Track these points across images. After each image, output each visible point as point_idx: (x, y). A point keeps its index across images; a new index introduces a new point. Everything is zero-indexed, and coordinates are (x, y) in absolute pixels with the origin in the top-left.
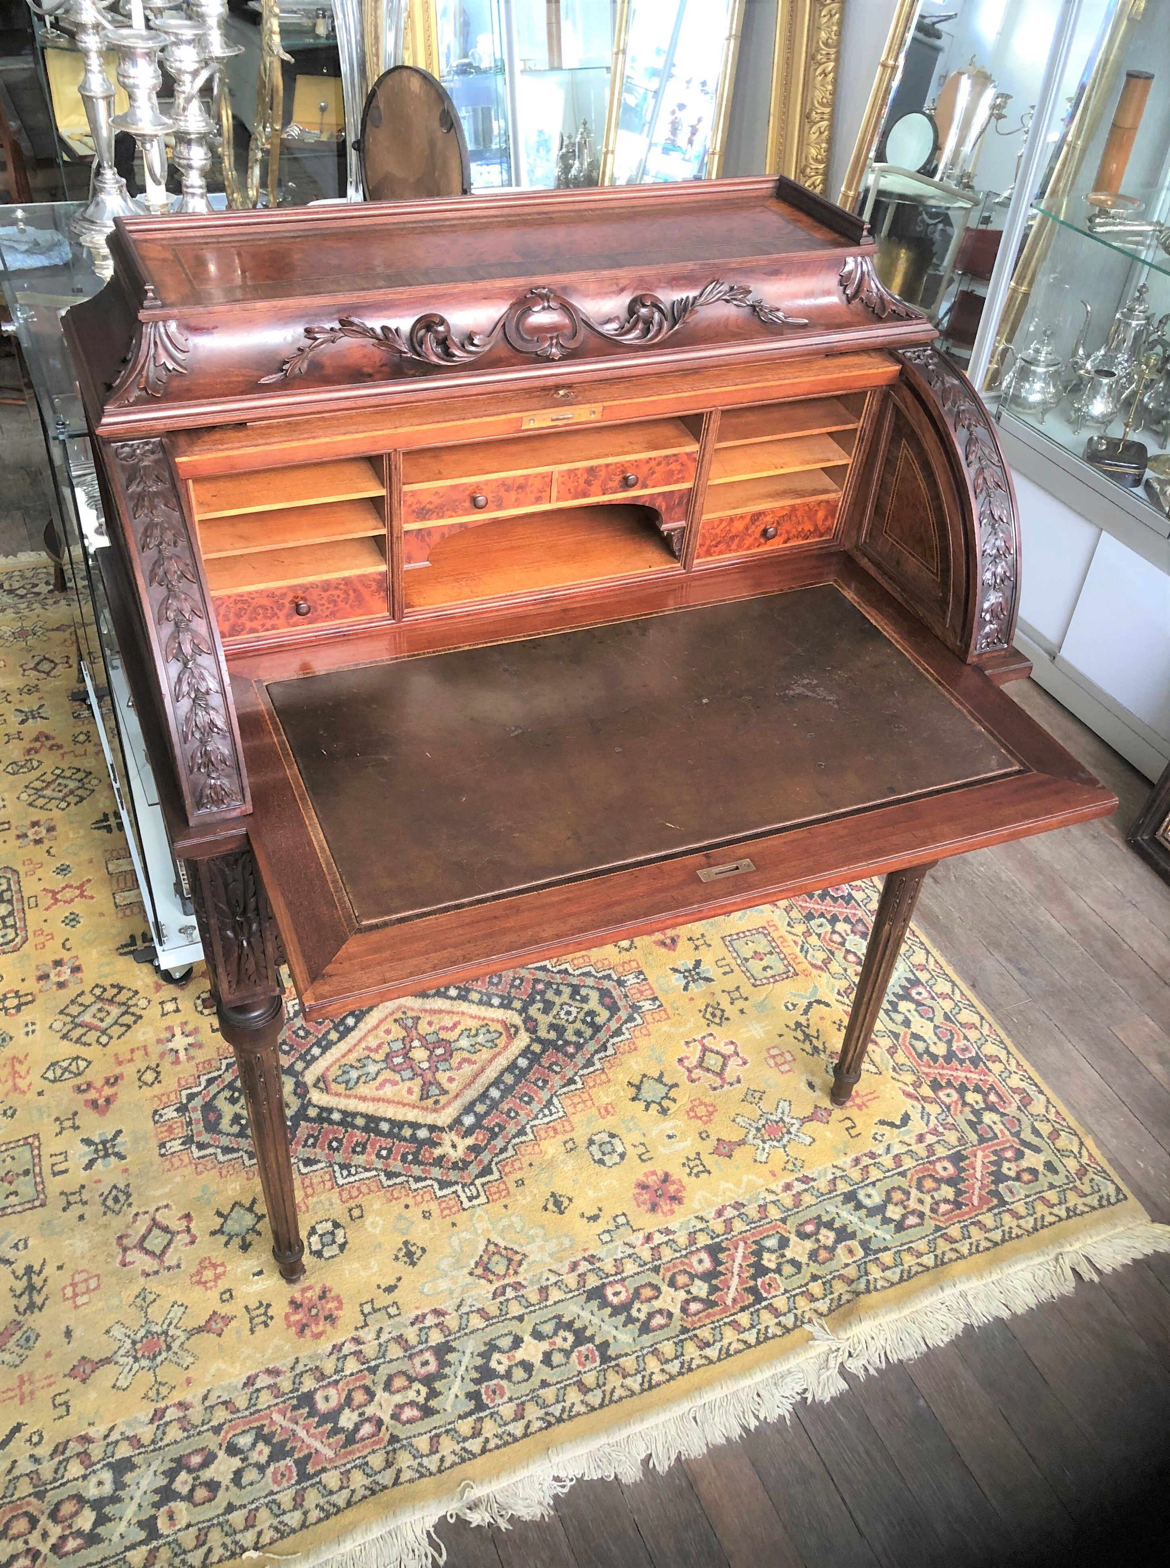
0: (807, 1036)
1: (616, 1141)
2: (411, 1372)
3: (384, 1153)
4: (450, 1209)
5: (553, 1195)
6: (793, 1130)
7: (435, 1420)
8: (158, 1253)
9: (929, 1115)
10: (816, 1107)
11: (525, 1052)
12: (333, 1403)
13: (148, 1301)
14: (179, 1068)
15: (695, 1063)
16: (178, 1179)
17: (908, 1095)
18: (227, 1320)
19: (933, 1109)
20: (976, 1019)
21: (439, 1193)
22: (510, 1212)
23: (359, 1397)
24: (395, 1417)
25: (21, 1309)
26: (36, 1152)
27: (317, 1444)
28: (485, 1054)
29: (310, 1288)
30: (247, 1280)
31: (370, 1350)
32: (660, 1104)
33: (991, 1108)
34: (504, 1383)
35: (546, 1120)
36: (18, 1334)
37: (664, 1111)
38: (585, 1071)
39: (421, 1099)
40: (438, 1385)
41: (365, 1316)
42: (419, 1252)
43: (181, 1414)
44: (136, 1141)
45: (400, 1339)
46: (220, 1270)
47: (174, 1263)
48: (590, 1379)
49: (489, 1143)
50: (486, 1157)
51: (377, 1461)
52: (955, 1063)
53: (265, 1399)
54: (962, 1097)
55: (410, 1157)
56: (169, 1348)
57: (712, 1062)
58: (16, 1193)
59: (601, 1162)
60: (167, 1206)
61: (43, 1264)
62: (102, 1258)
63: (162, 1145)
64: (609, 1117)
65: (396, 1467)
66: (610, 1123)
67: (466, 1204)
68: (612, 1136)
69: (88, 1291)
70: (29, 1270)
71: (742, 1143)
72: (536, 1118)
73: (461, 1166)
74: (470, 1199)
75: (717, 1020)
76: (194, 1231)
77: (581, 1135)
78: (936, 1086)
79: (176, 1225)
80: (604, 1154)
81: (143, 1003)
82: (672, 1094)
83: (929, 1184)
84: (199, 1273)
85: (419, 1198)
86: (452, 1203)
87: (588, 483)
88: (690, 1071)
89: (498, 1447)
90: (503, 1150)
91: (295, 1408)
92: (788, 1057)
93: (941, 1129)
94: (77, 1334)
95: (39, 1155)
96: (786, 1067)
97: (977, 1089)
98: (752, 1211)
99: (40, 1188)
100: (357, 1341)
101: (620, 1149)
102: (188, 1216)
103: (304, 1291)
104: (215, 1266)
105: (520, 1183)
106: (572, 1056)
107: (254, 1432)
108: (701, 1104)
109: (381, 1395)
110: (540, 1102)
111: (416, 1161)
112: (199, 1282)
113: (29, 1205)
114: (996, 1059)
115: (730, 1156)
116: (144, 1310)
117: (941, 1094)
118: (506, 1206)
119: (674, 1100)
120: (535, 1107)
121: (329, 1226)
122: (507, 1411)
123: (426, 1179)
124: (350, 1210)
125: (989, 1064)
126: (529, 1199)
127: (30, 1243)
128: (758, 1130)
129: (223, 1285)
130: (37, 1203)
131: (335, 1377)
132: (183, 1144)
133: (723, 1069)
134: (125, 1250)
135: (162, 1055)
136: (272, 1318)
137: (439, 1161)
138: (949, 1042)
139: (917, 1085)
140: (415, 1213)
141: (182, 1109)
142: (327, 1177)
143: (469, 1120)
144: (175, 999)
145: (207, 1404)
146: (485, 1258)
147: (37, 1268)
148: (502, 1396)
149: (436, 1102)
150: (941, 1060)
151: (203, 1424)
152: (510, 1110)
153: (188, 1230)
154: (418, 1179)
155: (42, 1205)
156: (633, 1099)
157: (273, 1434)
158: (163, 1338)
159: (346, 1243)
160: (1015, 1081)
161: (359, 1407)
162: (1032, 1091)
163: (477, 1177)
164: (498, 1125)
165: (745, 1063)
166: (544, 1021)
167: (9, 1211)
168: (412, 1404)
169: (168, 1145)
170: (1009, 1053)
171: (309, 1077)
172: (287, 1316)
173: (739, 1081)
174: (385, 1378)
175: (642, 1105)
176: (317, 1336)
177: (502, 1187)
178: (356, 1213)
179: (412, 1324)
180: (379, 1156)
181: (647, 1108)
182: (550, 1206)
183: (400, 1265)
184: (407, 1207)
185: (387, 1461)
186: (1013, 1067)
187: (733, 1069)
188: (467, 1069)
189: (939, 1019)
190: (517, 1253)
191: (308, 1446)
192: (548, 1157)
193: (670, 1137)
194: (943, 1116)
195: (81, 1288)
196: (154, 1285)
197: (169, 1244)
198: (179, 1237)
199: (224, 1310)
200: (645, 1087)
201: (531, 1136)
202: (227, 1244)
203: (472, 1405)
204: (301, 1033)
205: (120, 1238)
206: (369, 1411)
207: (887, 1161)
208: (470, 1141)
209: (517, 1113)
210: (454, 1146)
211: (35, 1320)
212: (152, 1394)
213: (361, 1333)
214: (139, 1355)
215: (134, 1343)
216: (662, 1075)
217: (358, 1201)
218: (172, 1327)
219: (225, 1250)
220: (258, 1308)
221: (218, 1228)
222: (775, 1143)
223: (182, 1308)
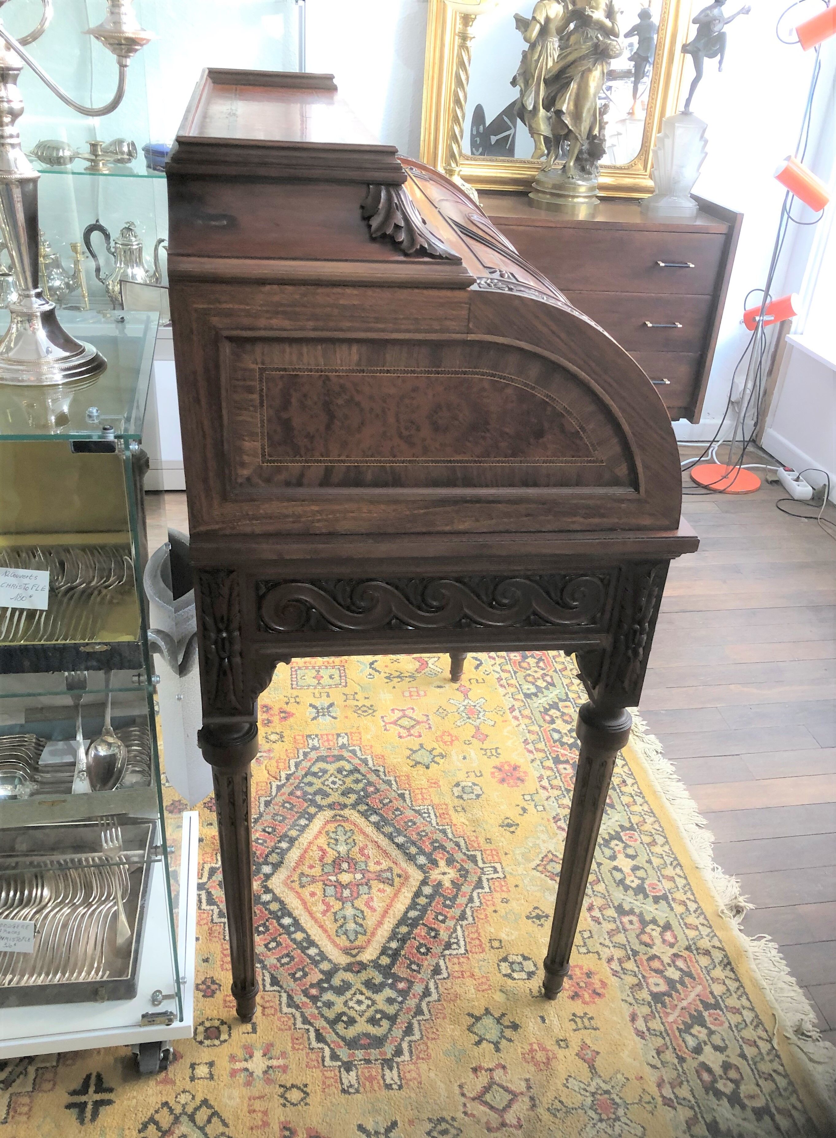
1: (463, 784)
2: (638, 932)
3: (440, 918)
4: (501, 886)
5: (501, 826)
6: (472, 704)
7: (674, 923)
8: (511, 1097)
10: (458, 689)
11: (365, 815)
12: (661, 981)
13: (559, 1106)
14: (293, 1066)
15: (405, 731)
16: (432, 1075)
18: (584, 1046)
21: (486, 890)
22: (511, 852)
23: (656, 964)
24: (672, 946)
27: (692, 995)
28: (360, 838)
30: (548, 1028)
31: (618, 953)
32: (435, 756)
34: (647, 882)
35: (433, 817)
37: (442, 756)
38: (394, 786)
39: (392, 885)
40: (648, 918)
41: (589, 952)
42: (537, 911)
43: (668, 1086)
44: (375, 1111)
45: (611, 934)
46: (535, 1047)
47: (523, 1084)
48: (647, 839)
49: (448, 852)
50: (459, 856)
51: (704, 961)
53: (656, 1025)
55: (448, 902)
56: (607, 1092)
57: (406, 723)
59: (478, 796)
60: (461, 1087)
63: (389, 1087)
64: (440, 783)
65: (710, 948)
66: (444, 784)
67: (499, 875)
68: (457, 785)
71: (477, 728)
72: (430, 822)
73: (464, 873)
74: (495, 872)
75: (370, 711)
76: (492, 1066)
77: (452, 802)
79: (483, 1079)
80: (471, 793)
81: (184, 1098)
82: (428, 749)
83: (524, 665)
84: (536, 1064)
85: (489, 903)
86: (497, 884)
88: (410, 735)
89: (693, 894)
90: (456, 844)
91: (664, 1005)
92: (413, 689)
96: (421, 693)
98: (531, 737)
100: (610, 960)
101: (469, 784)
102: (475, 1070)
104: (532, 1051)
105: (488, 841)
106: (377, 790)
107: (683, 1035)
108: (441, 737)
109: (655, 951)
110: (415, 817)
111: (453, 899)
112: (547, 1064)
115: (487, 736)
116: (569, 1110)
118: (506, 854)
119: (434, 749)
120: (419, 820)
121: (503, 965)
122: (667, 885)
123: (471, 896)
124: (492, 947)
126: (502, 839)
128: (469, 718)
129: (551, 1046)
131: (640, 976)
132: (391, 1069)
133: (414, 720)
134: (503, 1124)
135: (269, 1081)
136: (586, 1014)
137: (456, 885)
140: (502, 908)
141: (348, 1067)
142: (456, 960)
143: (422, 860)
144: (193, 1066)
145: (659, 1065)
146: (548, 874)
148: (657, 885)
149: (399, 876)
151: (677, 1069)
152: (419, 834)
153: (490, 1070)
154: (470, 901)
156: (428, 767)
157: (684, 1023)
158: (599, 1097)
159: (522, 955)
161: (664, 966)
163: (477, 865)
164: (432, 843)
165: (413, 709)
166: (335, 797)
168: (661, 934)
169: (388, 1081)
171: (343, 960)
172: (585, 1003)
173: (426, 716)
174: (643, 947)
175: (434, 765)
176: (604, 984)
177: (488, 852)
178: (496, 944)
179: (599, 923)
180: (442, 922)
181: (437, 763)
182: (512, 829)
184: (495, 911)
185: (704, 954)
187: (415, 715)
188: (371, 851)
190: (546, 856)
191: (694, 1000)
192: (468, 822)
193: (464, 758)
196: (545, 1101)
197: (502, 1087)
198: (497, 1078)
199: (575, 1046)
200: (418, 759)
201: (447, 827)
202: (510, 1040)
203: (663, 903)
204: (285, 960)
205: (489, 1130)
206: (667, 960)
207: (504, 675)
208: (442, 863)
209: (423, 831)
210: (444, 874)
212: (649, 1107)
213: (605, 956)
214: (613, 1116)
215: (601, 1120)
216: (410, 749)
217: (485, 941)
218: (588, 1089)
219: (516, 1042)
220: (576, 1022)
221: (492, 1046)
222: (481, 714)
223: (571, 1080)
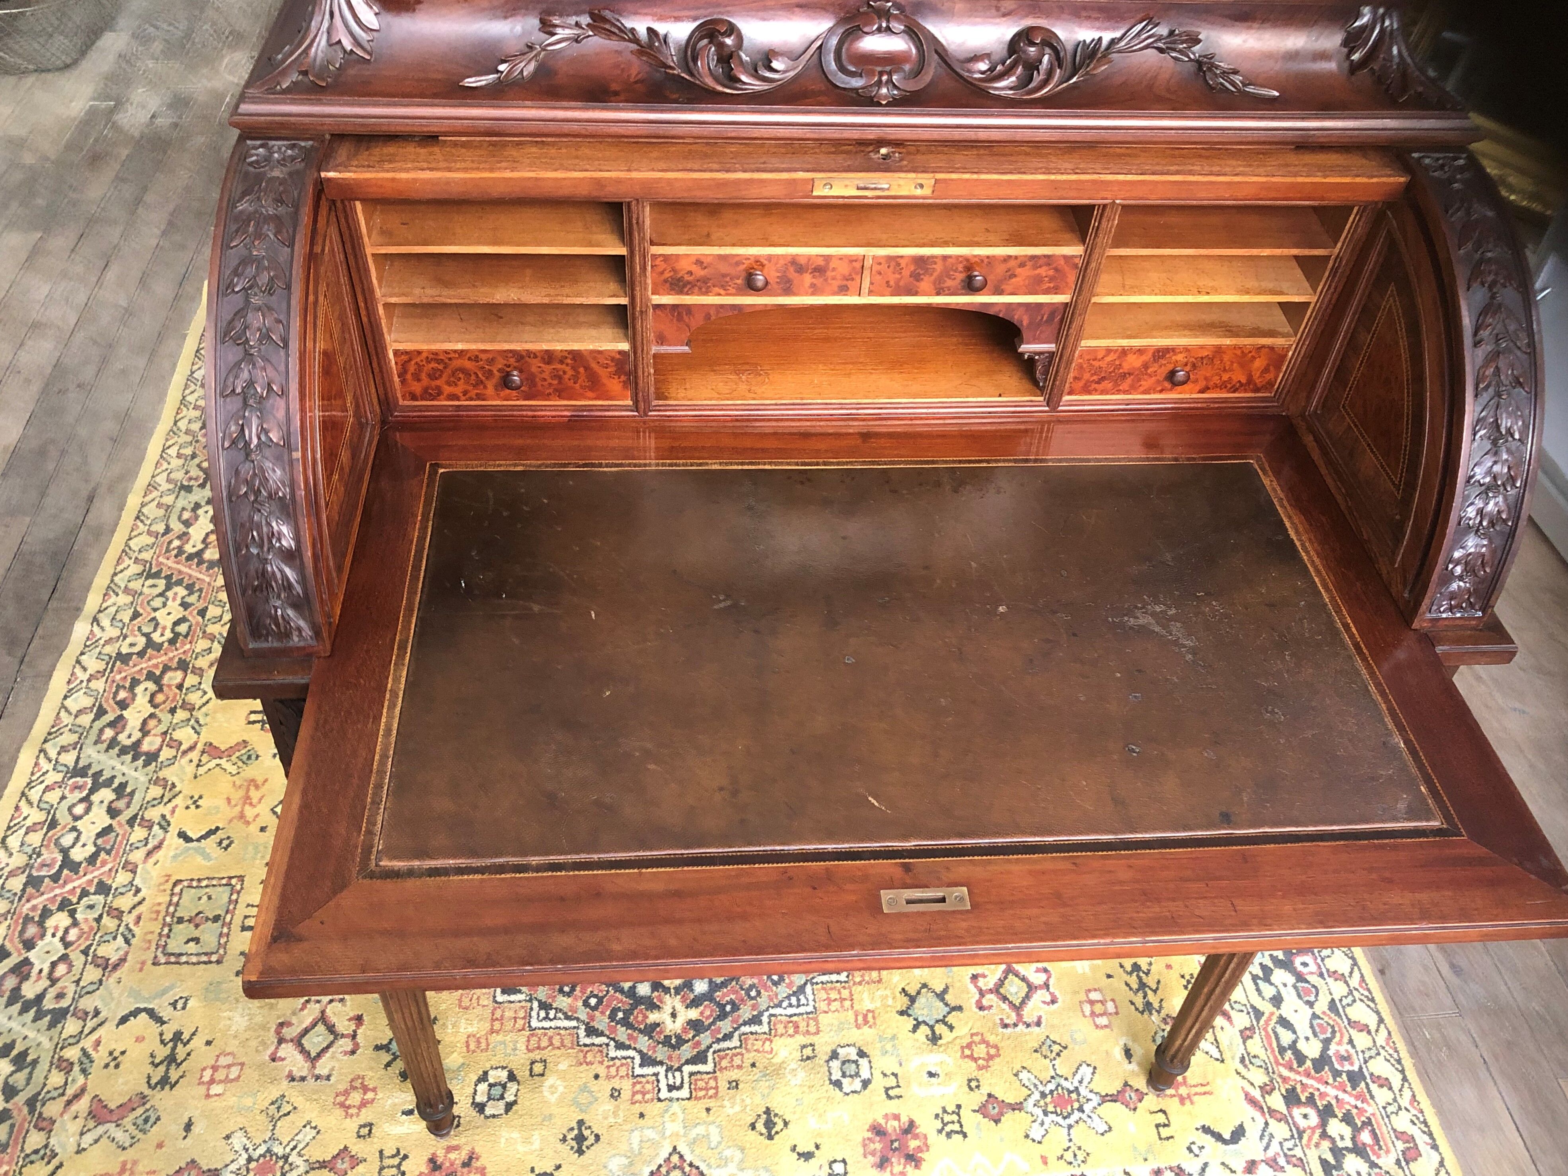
0: (1142, 985)
1: (863, 1062)
3: (593, 1001)
4: (644, 1094)
5: (768, 1111)
6: (1087, 1107)
8: (313, 1054)
9: (1271, 1136)
10: (1126, 1084)
13: (284, 1111)
15: (991, 986)
17: (1252, 1101)
18: (356, 1162)
19: (1280, 1130)
20: (1372, 1020)
21: (638, 1071)
22: (711, 1119)
25: (153, 1081)
26: (234, 897)
29: (456, 1148)
30: (393, 1117)
32: (932, 1028)
33: (1359, 1150)
35: (790, 1011)
36: (140, 1111)
37: (934, 1039)
42: (592, 1139)
46: (370, 1095)
47: (324, 1072)
49: (713, 1023)
50: (705, 1039)
52: (1326, 1073)
54: (1323, 1124)
55: (620, 1015)
57: (1013, 990)
58: (197, 940)
59: (838, 1084)
60: (341, 1000)
61: (194, 1034)
62: (254, 1043)
64: (866, 1028)
66: (864, 1036)
67: (664, 1094)
68: (862, 1054)
69: (227, 1080)
70: (177, 1037)
71: (1017, 1107)
72: (779, 1005)
73: (674, 1043)
74: (671, 1088)
76: (359, 1039)
77: (824, 1043)
78: (1291, 1098)
79: (344, 1026)
80: (844, 1075)
82: (950, 1019)
84: (346, 1093)
85: (613, 1070)
86: (649, 1087)
87: (917, 277)
88: (982, 993)
90: (728, 1037)
92: (1110, 1007)
93: (1282, 1161)
94: (196, 1129)
95: (236, 901)
96: (1103, 1021)
97: (1347, 1119)
99: (223, 941)
101: (865, 1074)
102: (359, 1019)
103: (450, 1149)
104: (366, 1090)
105: (734, 1085)
108: (983, 1041)
110: (789, 986)
111: (625, 1023)
112: (342, 1105)
113: (204, 958)
114: (1385, 1083)
115: (997, 1121)
116: (275, 1122)
117: (1297, 1112)
118: (708, 1110)
119: (951, 1028)
120: (783, 991)
121: (503, 1075)
123: (628, 1047)
124: (532, 1063)
125: (1374, 1087)
126: (737, 1108)
127: (190, 1004)
128: (1043, 1095)
129: (366, 1115)
130: (214, 958)
133: (1023, 1002)
134: (281, 1041)
137: (651, 1030)
138: (1327, 1042)
139: (1266, 1090)
140: (604, 1087)
142: (522, 1014)
143: (701, 987)
146: (664, 1171)
147: (185, 1036)
150: (1309, 1063)
152: (752, 987)
153: (354, 1036)
154: (620, 1046)
155: (218, 962)
156: (902, 1013)
158: (281, 1163)
159: (515, 1102)
160: (1402, 1122)
162: (1422, 1140)
163: (687, 1062)
164: (732, 1003)
165: (1053, 1001)
167: (184, 959)
170: (1405, 1079)
173: (1038, 1024)
175: (910, 1023)
177: (712, 1083)
178: (538, 1068)
180: (586, 1004)
181: (915, 1028)
182: (760, 1126)
183: (565, 1149)
184: (597, 1077)
186: (1405, 1101)
187: (1035, 1007)
189: (1322, 1006)
192: (777, 1060)
193: (931, 1075)
194: (1289, 1144)
195: (221, 1075)
196: (295, 1095)
197: (328, 1047)
198: (342, 1042)
199: (358, 1148)
200: (921, 1001)
201: (765, 1028)
202: (388, 1065)
205: (281, 1025)
208: (693, 1014)
209: (759, 993)
210: (674, 1015)
211: (161, 1099)
215: (250, 1160)
216: (945, 990)
217: (545, 1054)
218: (295, 1152)
219: (383, 1072)
220: (393, 1156)
221: (385, 1042)
222: (1059, 1119)
223: (314, 1132)
